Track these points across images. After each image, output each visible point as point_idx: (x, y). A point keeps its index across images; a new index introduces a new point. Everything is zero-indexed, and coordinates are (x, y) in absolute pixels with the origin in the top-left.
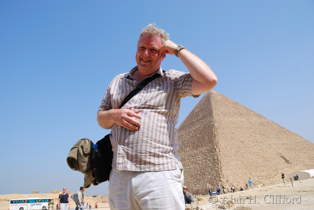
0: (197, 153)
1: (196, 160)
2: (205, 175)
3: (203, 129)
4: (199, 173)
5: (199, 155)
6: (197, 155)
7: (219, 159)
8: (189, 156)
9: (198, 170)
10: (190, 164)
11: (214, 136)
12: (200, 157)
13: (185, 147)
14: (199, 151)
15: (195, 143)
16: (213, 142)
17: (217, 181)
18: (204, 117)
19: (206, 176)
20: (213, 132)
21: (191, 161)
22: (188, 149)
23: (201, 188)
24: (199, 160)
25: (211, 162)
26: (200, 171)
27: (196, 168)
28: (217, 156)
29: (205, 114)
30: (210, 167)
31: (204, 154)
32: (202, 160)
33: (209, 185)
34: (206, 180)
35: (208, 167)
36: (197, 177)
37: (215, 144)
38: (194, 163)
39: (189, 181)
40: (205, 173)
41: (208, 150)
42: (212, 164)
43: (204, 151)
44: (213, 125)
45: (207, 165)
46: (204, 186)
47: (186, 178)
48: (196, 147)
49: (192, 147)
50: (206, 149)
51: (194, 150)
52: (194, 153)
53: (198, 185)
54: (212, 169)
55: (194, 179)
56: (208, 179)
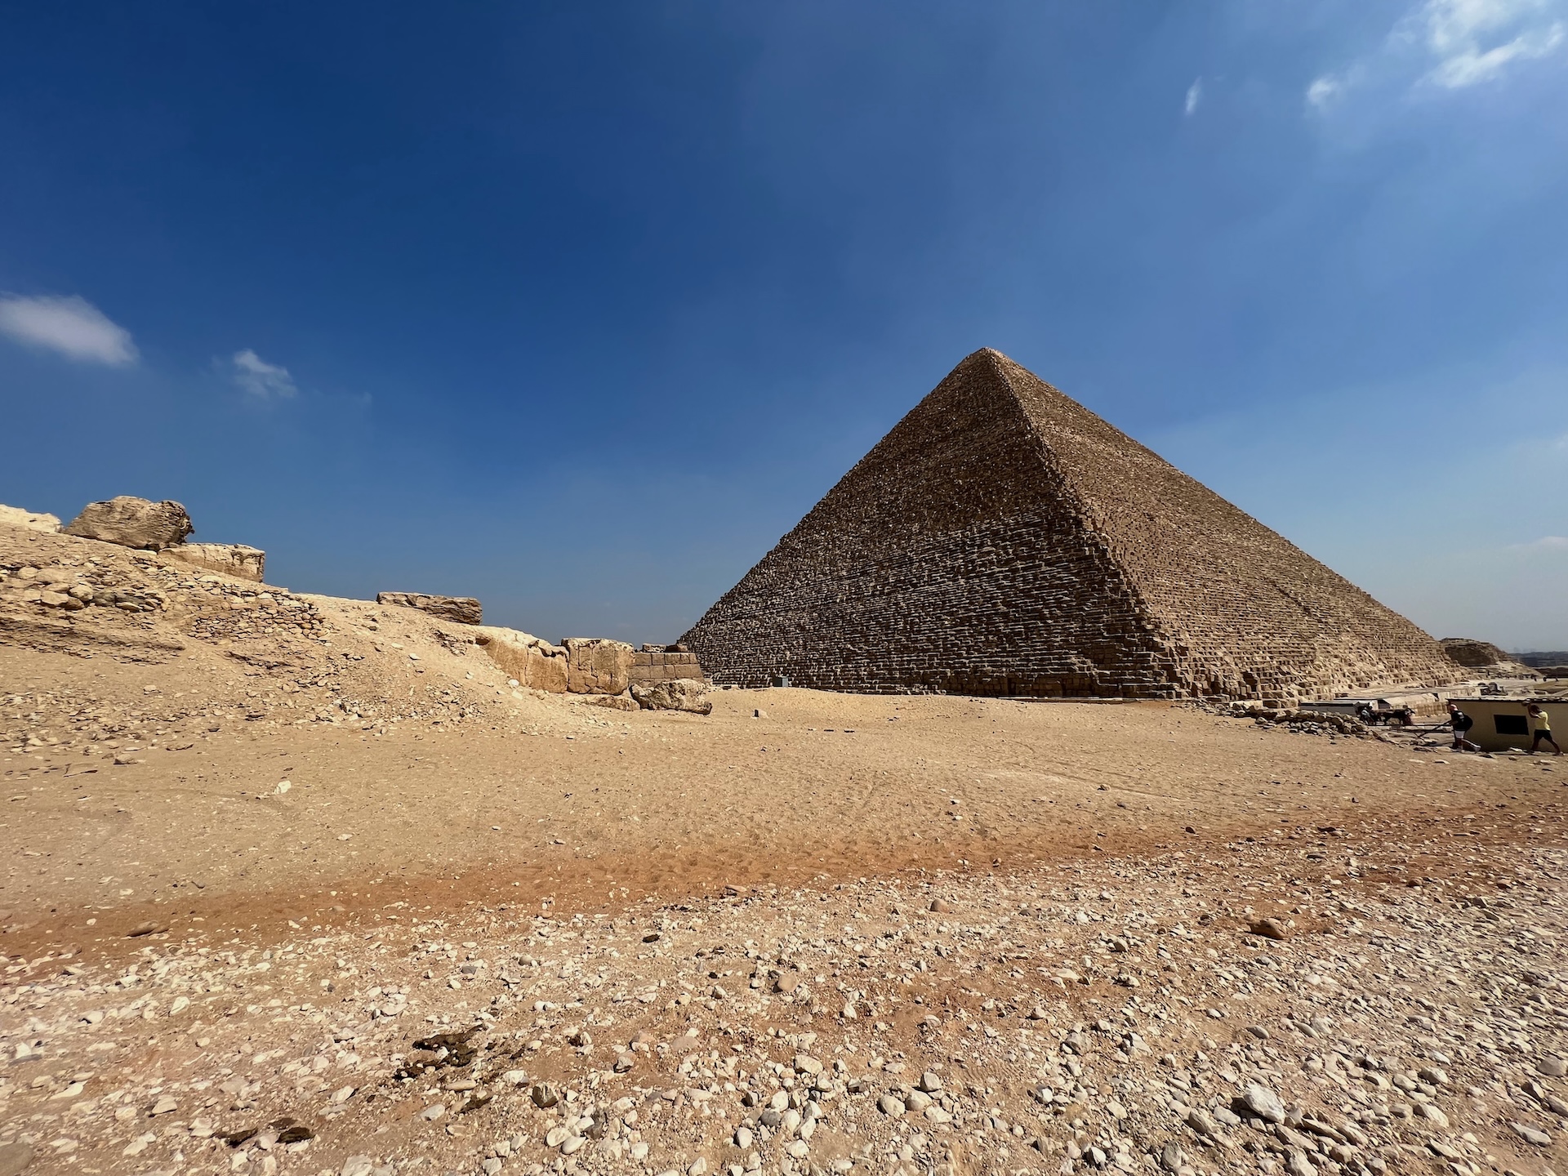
0: (973, 540)
1: (973, 562)
2: (1043, 618)
3: (981, 460)
4: (1003, 609)
5: (981, 546)
6: (972, 546)
7: (1109, 555)
8: (929, 550)
9: (992, 598)
10: (941, 577)
11: (1049, 476)
12: (991, 552)
13: (897, 521)
14: (979, 532)
15: (953, 507)
16: (1053, 497)
17: (1129, 644)
18: (975, 424)
19: (1050, 621)
20: (1041, 465)
21: (944, 567)
22: (916, 527)
23: (1034, 670)
24: (992, 563)
25: (1067, 569)
26: (1005, 603)
27: (977, 592)
28: (1096, 545)
29: (979, 416)
30: (1066, 589)
31: (1011, 538)
32: (1008, 562)
33: (1084, 663)
34: (1058, 639)
35: (1051, 586)
36: (995, 627)
37: (1069, 504)
38: (959, 572)
39: (953, 638)
40: (1040, 611)
41: (1035, 525)
42: (1073, 574)
43: (1011, 530)
44: (1035, 443)
45: (1044, 578)
46: (1051, 664)
47: (934, 629)
48: (958, 520)
49: (937, 521)
50: (1017, 523)
51: (948, 530)
52: (954, 538)
53: (1010, 659)
54: (1082, 598)
55: (981, 633)
56: (1070, 634)
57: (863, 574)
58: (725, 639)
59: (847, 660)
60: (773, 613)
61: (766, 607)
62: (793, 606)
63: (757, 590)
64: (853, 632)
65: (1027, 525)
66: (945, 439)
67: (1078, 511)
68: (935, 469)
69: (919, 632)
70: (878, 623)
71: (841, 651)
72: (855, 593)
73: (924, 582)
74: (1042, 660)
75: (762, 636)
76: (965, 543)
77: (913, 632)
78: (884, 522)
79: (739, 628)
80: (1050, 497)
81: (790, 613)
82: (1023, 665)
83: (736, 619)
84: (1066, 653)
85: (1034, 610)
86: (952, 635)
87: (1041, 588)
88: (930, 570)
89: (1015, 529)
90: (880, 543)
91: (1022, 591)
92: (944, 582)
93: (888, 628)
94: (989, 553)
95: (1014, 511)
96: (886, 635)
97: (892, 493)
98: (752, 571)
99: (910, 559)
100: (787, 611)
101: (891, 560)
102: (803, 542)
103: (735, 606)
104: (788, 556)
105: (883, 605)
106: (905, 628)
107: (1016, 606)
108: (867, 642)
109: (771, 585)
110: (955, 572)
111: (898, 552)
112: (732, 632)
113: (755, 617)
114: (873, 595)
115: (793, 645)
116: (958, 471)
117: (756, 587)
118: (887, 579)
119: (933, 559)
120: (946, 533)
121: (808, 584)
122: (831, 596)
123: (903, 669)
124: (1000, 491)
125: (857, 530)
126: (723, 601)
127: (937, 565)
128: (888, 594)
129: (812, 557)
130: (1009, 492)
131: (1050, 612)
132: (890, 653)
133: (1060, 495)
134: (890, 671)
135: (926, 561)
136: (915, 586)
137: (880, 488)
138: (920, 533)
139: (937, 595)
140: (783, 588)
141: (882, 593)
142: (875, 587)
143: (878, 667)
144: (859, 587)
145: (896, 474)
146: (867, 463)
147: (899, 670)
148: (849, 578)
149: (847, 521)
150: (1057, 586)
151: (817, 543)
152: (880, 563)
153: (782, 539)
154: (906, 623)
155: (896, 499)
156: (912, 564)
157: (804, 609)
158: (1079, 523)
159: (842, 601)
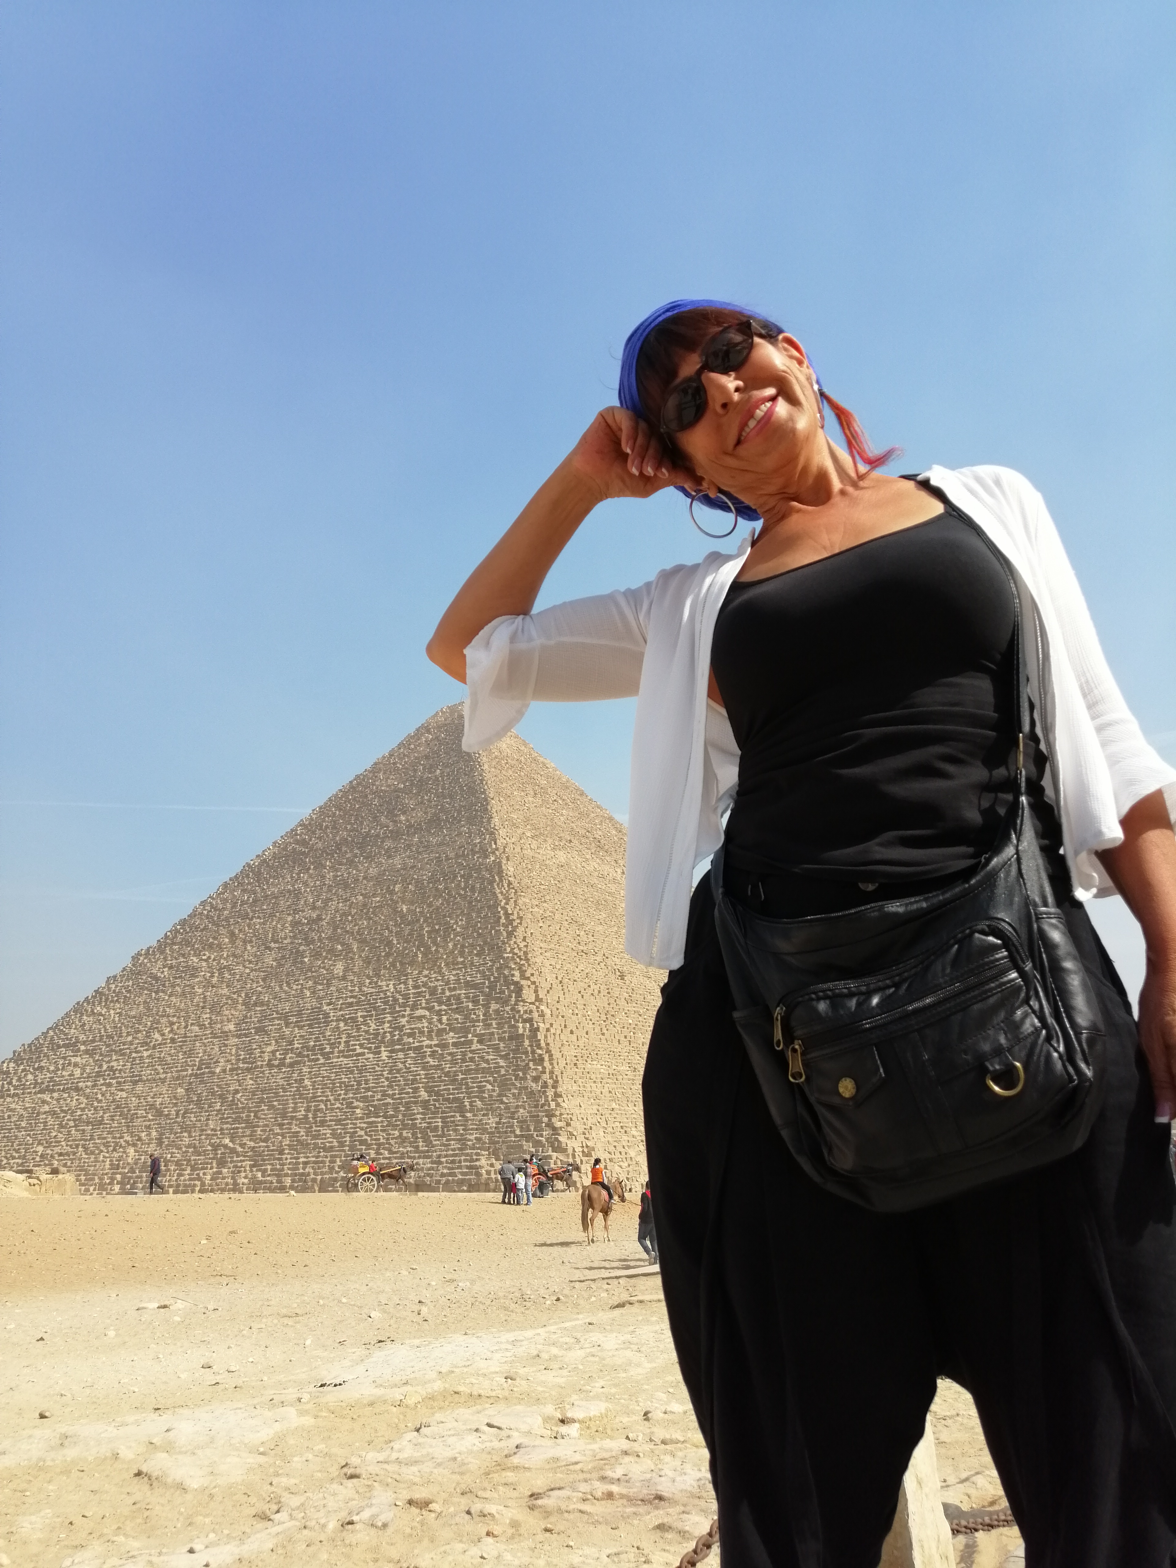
0: (406, 997)
1: (401, 1028)
2: (461, 1110)
3: (433, 880)
4: (424, 1095)
5: (414, 1007)
6: (404, 1005)
7: (540, 1036)
8: (351, 1005)
9: (414, 1081)
10: (361, 1046)
11: (503, 920)
12: (424, 1017)
13: (316, 955)
14: (415, 987)
15: (389, 944)
16: (501, 950)
18: (435, 822)
19: (468, 1115)
20: (497, 904)
21: (367, 1032)
22: (339, 969)
23: (443, 1175)
24: (422, 1032)
25: (497, 1049)
26: (429, 1090)
27: (398, 1071)
28: (530, 1021)
29: (442, 810)
30: (492, 1074)
31: (448, 1002)
32: (440, 1032)
33: (492, 1165)
34: (472, 1137)
35: (477, 1071)
36: (412, 1120)
37: (515, 963)
38: (383, 1042)
39: (362, 1133)
40: (459, 1101)
41: (475, 986)
42: (502, 1057)
43: (450, 990)
44: (496, 870)
45: (472, 1060)
46: (460, 1167)
47: (340, 1120)
48: (393, 965)
49: (367, 961)
50: (458, 981)
51: (378, 975)
52: (385, 992)
53: (421, 1161)
54: (504, 1085)
55: (395, 1127)
56: (484, 1131)
57: (261, 1030)
58: (19, 1128)
59: (222, 1163)
60: (109, 1085)
61: (98, 1074)
62: (147, 1073)
63: (84, 1043)
64: (235, 1121)
65: (468, 985)
66: (396, 835)
67: (523, 976)
68: (378, 881)
69: (323, 1123)
70: (271, 1107)
71: (215, 1148)
72: (244, 1061)
73: (339, 1052)
74: (453, 1162)
75: (88, 1123)
76: (395, 1000)
77: (316, 1122)
78: (298, 951)
79: (46, 1108)
80: (497, 950)
81: (139, 1087)
82: (432, 1169)
83: (40, 1092)
84: (478, 1154)
85: (456, 1100)
86: (362, 1129)
87: (468, 1071)
88: (349, 1036)
89: (454, 989)
90: (288, 984)
91: (447, 1074)
92: (363, 1054)
93: (284, 1117)
94: (420, 1018)
95: (458, 963)
96: (281, 1125)
97: (314, 908)
98: (78, 1009)
99: (326, 1015)
100: (135, 1083)
101: (300, 1014)
102: (171, 967)
103: (41, 1068)
104: (142, 988)
105: (281, 1082)
106: (306, 1117)
107: (438, 1094)
108: (252, 1137)
109: (110, 1037)
110: (378, 1038)
111: (310, 1003)
112: (34, 1114)
113: (77, 1089)
114: (270, 1065)
115: (140, 1139)
116: (405, 889)
117: (82, 1037)
118: (291, 1043)
119: (354, 1019)
120: (376, 983)
121: (173, 1040)
122: (208, 1064)
123: (296, 1175)
124: (448, 929)
125: (259, 959)
126: (17, 1058)
127: (358, 1030)
128: (291, 1065)
129: (184, 994)
130: (456, 935)
131: (471, 1103)
132: (281, 1152)
133: (508, 949)
134: (279, 1175)
135: (345, 1021)
136: (327, 1056)
137: (297, 894)
138: (344, 978)
139: (352, 1072)
140: (131, 1043)
141: (282, 1064)
142: (273, 1052)
143: (264, 1172)
144: (250, 1052)
145: (323, 877)
146: (285, 849)
147: (292, 1175)
148: (239, 1036)
149: (245, 942)
150: (484, 1071)
151: (194, 971)
152: (285, 1017)
153: (135, 958)
154: (308, 1110)
155: (319, 918)
156: (327, 1023)
157: (163, 1081)
158: (519, 990)
159: (224, 1071)
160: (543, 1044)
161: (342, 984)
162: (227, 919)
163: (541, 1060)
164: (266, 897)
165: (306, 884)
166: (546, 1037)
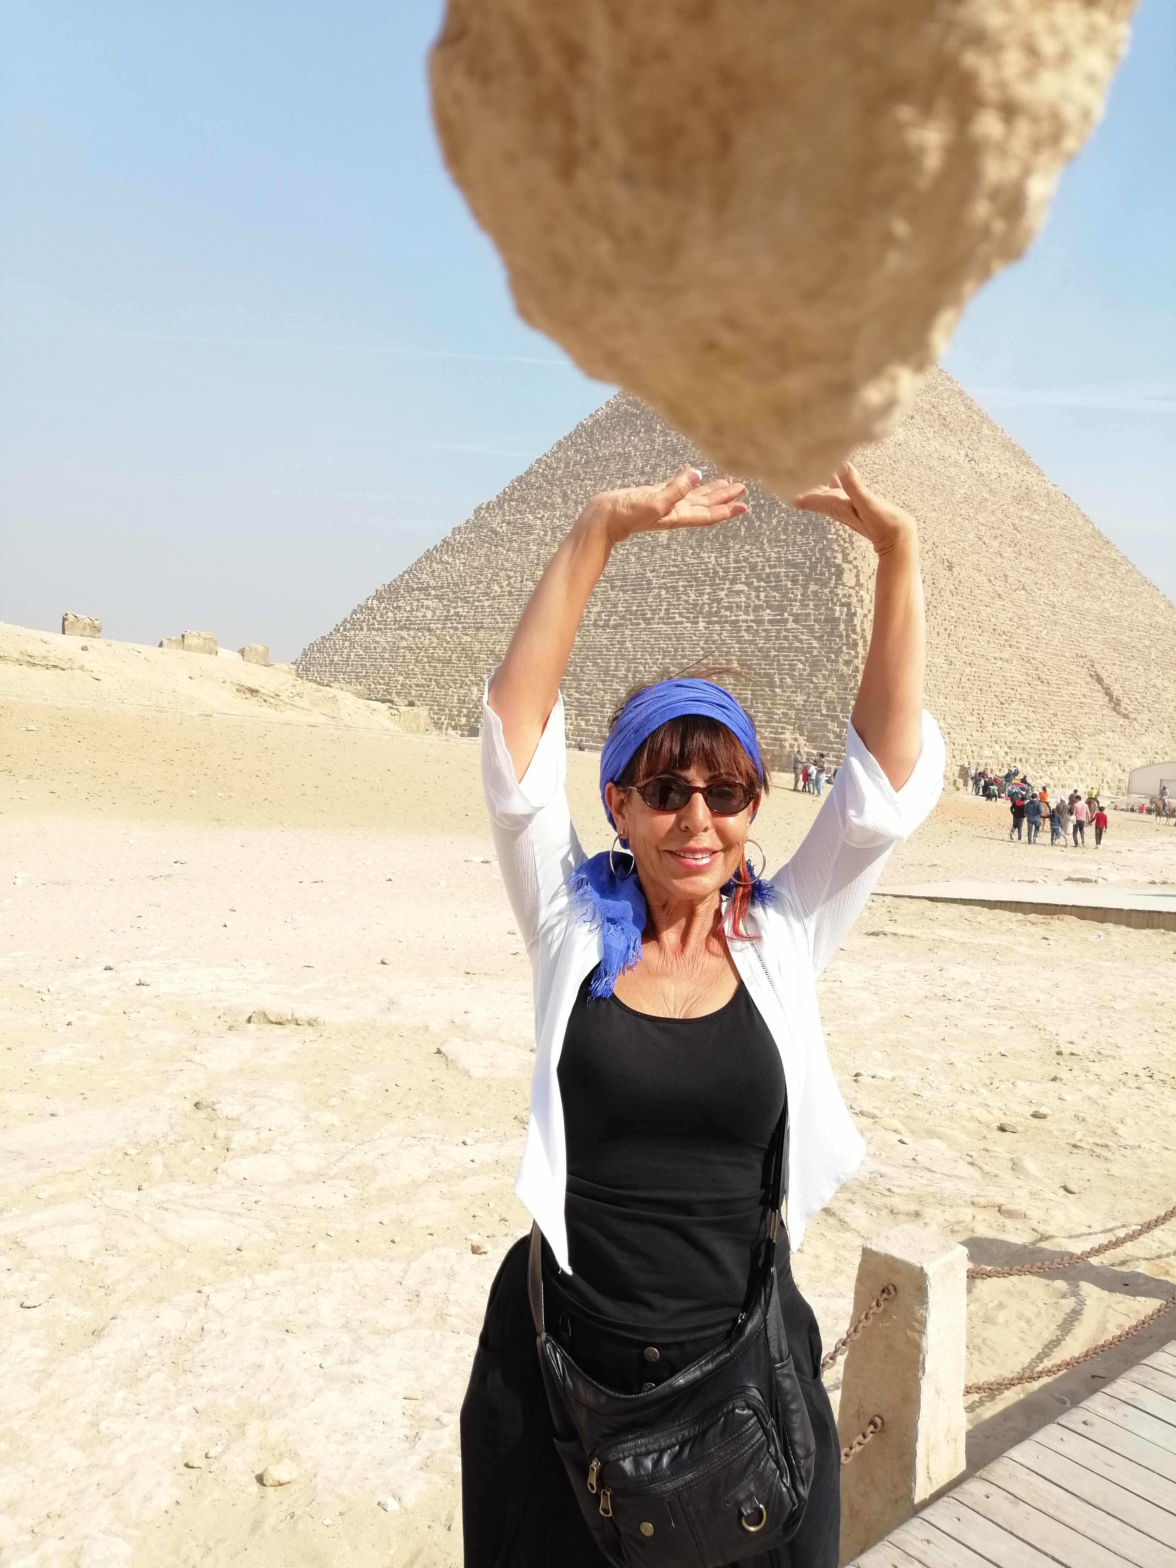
0: (726, 570)
1: (719, 601)
2: (771, 685)
5: (734, 581)
6: (724, 579)
7: (857, 621)
8: (673, 573)
9: (728, 653)
10: (680, 614)
12: (742, 591)
14: (737, 562)
19: (778, 690)
24: (739, 607)
25: (811, 630)
26: (742, 663)
27: (714, 642)
30: (804, 653)
31: (767, 579)
32: (757, 608)
33: (796, 740)
34: (779, 712)
35: (790, 649)
37: (839, 545)
38: (701, 612)
40: (770, 676)
41: (795, 565)
42: (816, 638)
43: (770, 567)
45: (786, 638)
48: (716, 537)
50: (779, 559)
51: (700, 546)
52: (706, 564)
54: (815, 665)
56: (792, 707)
58: (382, 658)
60: (456, 629)
61: (447, 618)
62: (487, 621)
63: (434, 588)
65: (789, 564)
67: (845, 559)
70: (595, 664)
73: (660, 618)
75: (439, 661)
76: (716, 573)
79: (404, 644)
81: (482, 633)
83: (399, 629)
84: (783, 728)
85: (767, 675)
87: (781, 649)
88: (669, 604)
89: (775, 567)
91: (760, 650)
92: (681, 623)
93: (606, 673)
94: (739, 593)
95: (780, 541)
96: (603, 681)
98: (428, 556)
99: (649, 582)
100: (478, 629)
101: (624, 578)
102: (509, 523)
103: (399, 608)
104: (484, 541)
105: (605, 642)
107: (750, 667)
108: (577, 688)
109: (456, 585)
110: (696, 609)
111: (634, 569)
112: (395, 648)
113: (430, 630)
114: (596, 625)
117: (432, 582)
118: (615, 606)
120: (698, 554)
121: (510, 593)
124: (773, 505)
126: (379, 597)
127: (679, 599)
128: (615, 627)
129: (520, 550)
130: (781, 512)
131: (781, 680)
135: (667, 589)
136: (648, 621)
138: (668, 547)
139: (670, 639)
140: (474, 592)
141: (607, 625)
142: (599, 613)
143: (587, 721)
150: (796, 649)
151: (529, 529)
153: (477, 511)
156: (650, 590)
160: (858, 629)
161: (666, 553)
162: (560, 479)
163: (855, 645)
164: (598, 458)
165: (636, 448)
166: (862, 622)
